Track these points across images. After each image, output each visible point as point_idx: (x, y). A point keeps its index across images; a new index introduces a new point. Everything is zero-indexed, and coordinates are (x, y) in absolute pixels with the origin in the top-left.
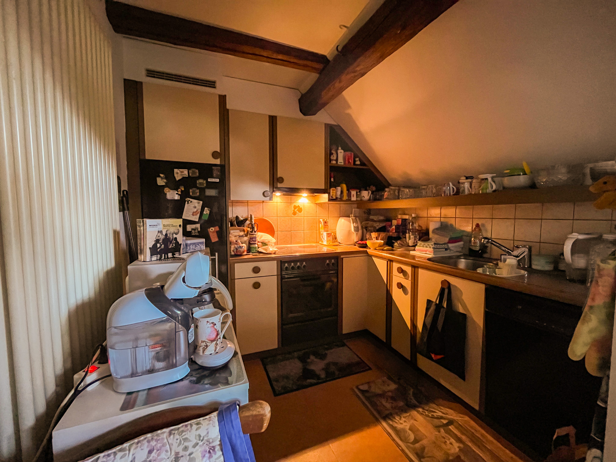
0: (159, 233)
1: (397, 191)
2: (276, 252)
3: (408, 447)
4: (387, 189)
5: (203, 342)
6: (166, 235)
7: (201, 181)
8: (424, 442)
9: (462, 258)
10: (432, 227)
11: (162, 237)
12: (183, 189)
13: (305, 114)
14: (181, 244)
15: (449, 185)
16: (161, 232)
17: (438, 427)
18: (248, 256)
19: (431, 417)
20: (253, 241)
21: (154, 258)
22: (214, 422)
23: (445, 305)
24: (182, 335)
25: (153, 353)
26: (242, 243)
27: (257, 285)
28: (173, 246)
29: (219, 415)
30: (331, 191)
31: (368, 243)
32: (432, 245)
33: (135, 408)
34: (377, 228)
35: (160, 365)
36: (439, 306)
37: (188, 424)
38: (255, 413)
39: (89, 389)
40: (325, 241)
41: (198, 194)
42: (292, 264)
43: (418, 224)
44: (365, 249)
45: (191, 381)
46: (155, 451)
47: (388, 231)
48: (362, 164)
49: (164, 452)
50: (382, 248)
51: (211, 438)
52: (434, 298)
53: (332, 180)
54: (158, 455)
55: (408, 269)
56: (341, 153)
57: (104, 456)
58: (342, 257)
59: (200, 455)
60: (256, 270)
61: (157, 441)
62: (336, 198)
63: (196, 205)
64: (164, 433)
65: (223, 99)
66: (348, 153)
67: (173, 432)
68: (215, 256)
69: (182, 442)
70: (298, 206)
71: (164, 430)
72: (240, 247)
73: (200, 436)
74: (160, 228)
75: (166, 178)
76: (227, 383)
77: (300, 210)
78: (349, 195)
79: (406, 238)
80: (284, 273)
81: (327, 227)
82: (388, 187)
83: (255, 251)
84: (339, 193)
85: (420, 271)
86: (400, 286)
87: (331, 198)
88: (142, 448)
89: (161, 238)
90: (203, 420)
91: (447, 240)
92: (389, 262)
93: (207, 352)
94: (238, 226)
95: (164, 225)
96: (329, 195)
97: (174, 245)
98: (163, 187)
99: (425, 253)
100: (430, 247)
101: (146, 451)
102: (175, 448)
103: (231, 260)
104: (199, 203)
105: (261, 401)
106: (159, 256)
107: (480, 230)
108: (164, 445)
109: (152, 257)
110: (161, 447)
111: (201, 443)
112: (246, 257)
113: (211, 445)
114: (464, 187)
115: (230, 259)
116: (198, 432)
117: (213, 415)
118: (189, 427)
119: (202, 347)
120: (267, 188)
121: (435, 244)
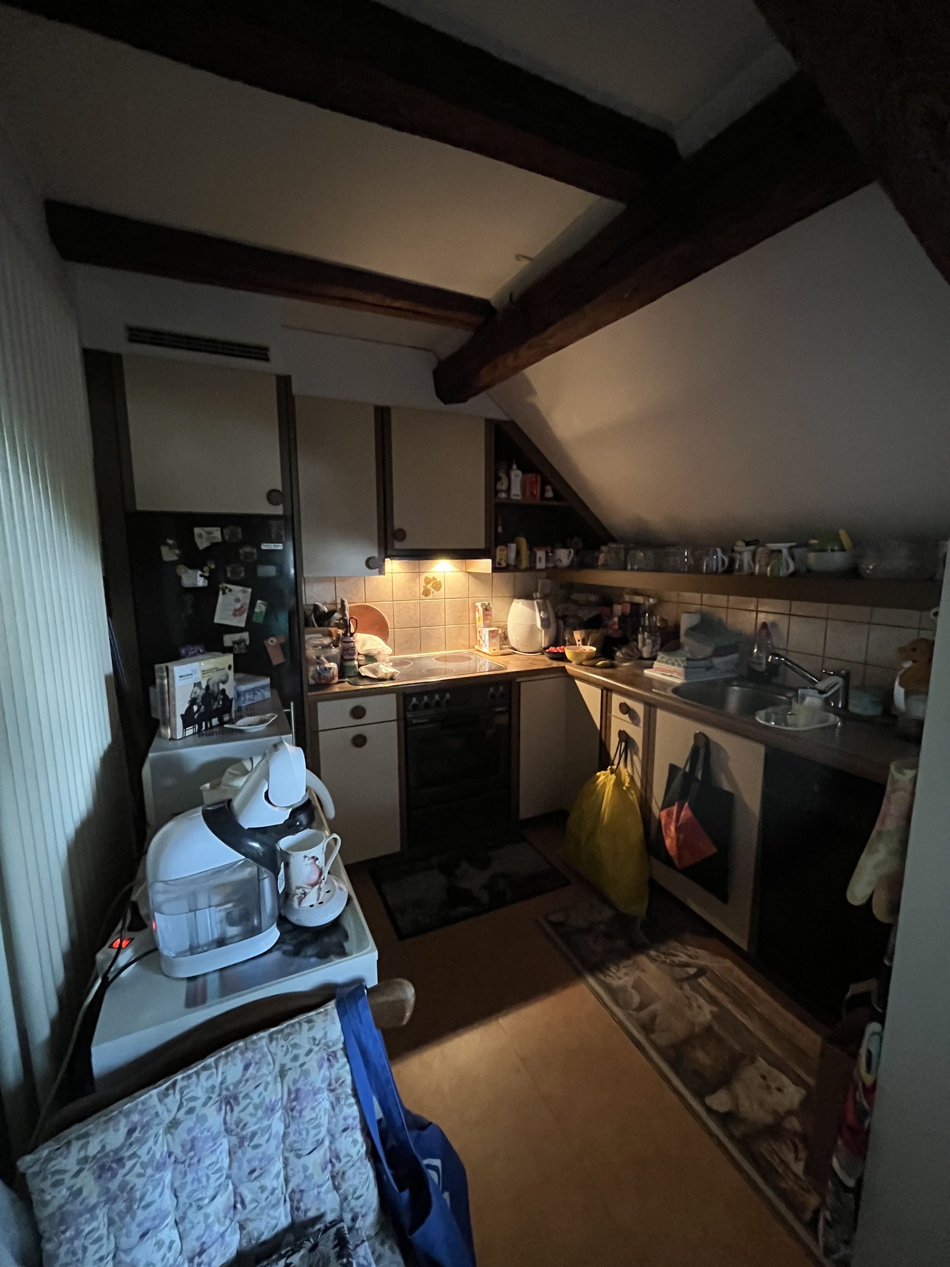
0: (196, 687)
1: (623, 552)
2: (393, 676)
3: (629, 1017)
4: (604, 548)
5: (298, 888)
6: (208, 687)
7: (247, 549)
8: (655, 1007)
9: (735, 684)
10: (686, 622)
11: (200, 693)
12: (213, 567)
13: (446, 401)
14: (232, 699)
15: (715, 553)
16: (198, 685)
17: (679, 981)
18: (340, 685)
19: (669, 965)
20: (350, 654)
21: (190, 731)
22: (333, 1018)
23: (699, 776)
24: (267, 884)
25: (223, 914)
26: (329, 661)
27: (359, 741)
28: (219, 704)
29: (338, 1006)
30: (498, 552)
31: (569, 653)
32: (683, 662)
33: (207, 1005)
34: (585, 619)
35: (232, 931)
36: (688, 777)
37: (295, 1023)
38: (391, 998)
39: (124, 974)
40: (486, 646)
41: (243, 575)
42: (426, 698)
43: (660, 617)
44: (561, 664)
45: (284, 953)
46: (253, 1065)
47: (606, 627)
48: (557, 496)
49: (265, 1066)
50: (591, 662)
51: (330, 1041)
52: (681, 762)
53: (500, 530)
54: (258, 1070)
55: (639, 708)
56: (517, 476)
57: (183, 1078)
58: (518, 680)
59: (315, 1064)
60: (358, 712)
61: (254, 1051)
62: (508, 565)
63: (240, 596)
64: (262, 1038)
65: (284, 383)
66: (531, 476)
67: (275, 1036)
68: (290, 708)
69: (290, 1049)
70: (434, 579)
71: (262, 1034)
72: (326, 668)
73: (314, 1039)
74: (198, 677)
75: (179, 548)
76: (342, 953)
77: (437, 586)
78: (532, 558)
79: (636, 640)
80: (409, 715)
81: (489, 617)
82: (605, 544)
83: (353, 674)
84: (513, 555)
85: (660, 712)
86: (624, 736)
87: (497, 566)
88: (234, 1061)
89: (198, 695)
90: (317, 1014)
91: (709, 651)
92: (605, 692)
93: (306, 903)
94: (319, 626)
95: (203, 671)
96: (493, 563)
97: (221, 703)
98: (174, 564)
99: (670, 674)
100: (679, 665)
101: (241, 1066)
102: (280, 1059)
103: (312, 696)
104: (244, 592)
105: (399, 980)
106: (197, 726)
107: (768, 635)
108: (264, 1056)
109: (186, 730)
110: (260, 1059)
111: (316, 1049)
112: (336, 689)
113: (330, 1050)
114: (741, 561)
115: (309, 694)
116: (311, 1034)
117: (329, 1007)
118: (297, 1026)
119: (298, 896)
120: (374, 553)
121: (688, 659)
